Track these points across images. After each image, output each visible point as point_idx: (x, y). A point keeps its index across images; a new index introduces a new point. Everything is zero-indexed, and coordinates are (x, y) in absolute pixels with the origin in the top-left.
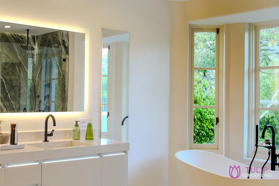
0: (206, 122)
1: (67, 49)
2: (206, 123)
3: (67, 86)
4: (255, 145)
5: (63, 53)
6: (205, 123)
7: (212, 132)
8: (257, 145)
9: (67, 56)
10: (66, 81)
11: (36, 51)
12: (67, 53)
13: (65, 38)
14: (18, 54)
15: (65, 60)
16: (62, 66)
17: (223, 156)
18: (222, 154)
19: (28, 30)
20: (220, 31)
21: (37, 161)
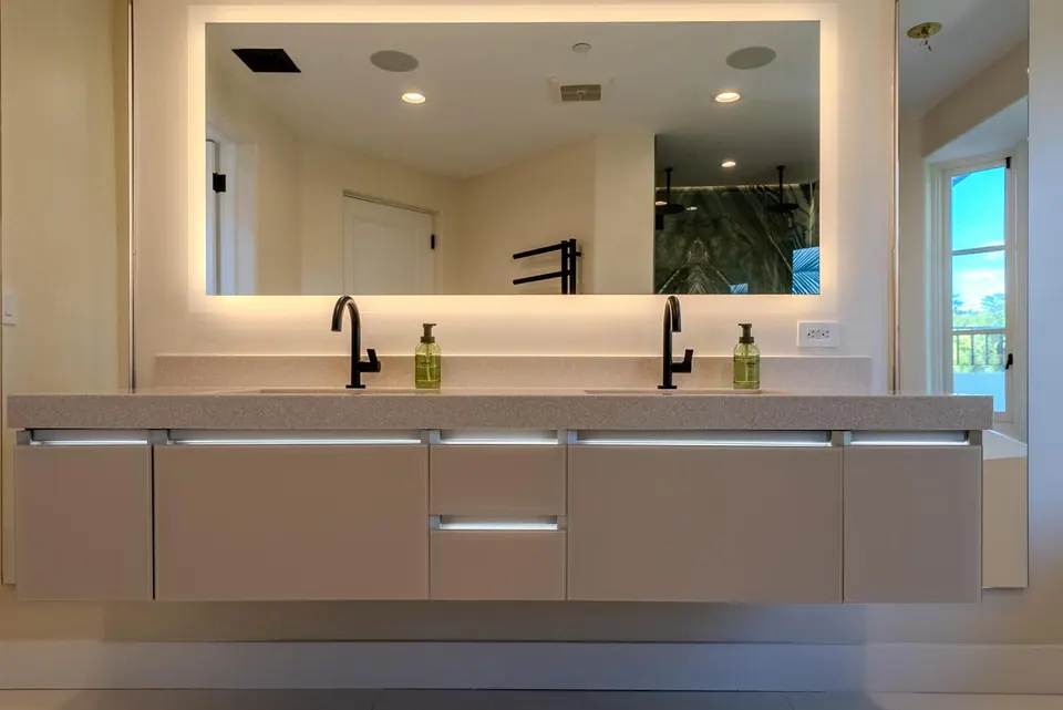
19: (781, 168)
21: (554, 435)
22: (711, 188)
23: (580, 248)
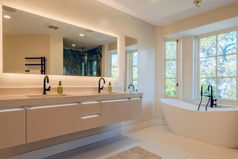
1: (101, 55)
3: (101, 72)
5: (99, 57)
8: (202, 95)
9: (101, 58)
10: (101, 70)
11: (86, 58)
12: (101, 57)
13: (100, 50)
14: (78, 59)
15: (100, 60)
16: (98, 63)
19: (83, 48)
20: (179, 41)
21: (98, 101)
22: (67, 48)
23: (46, 59)
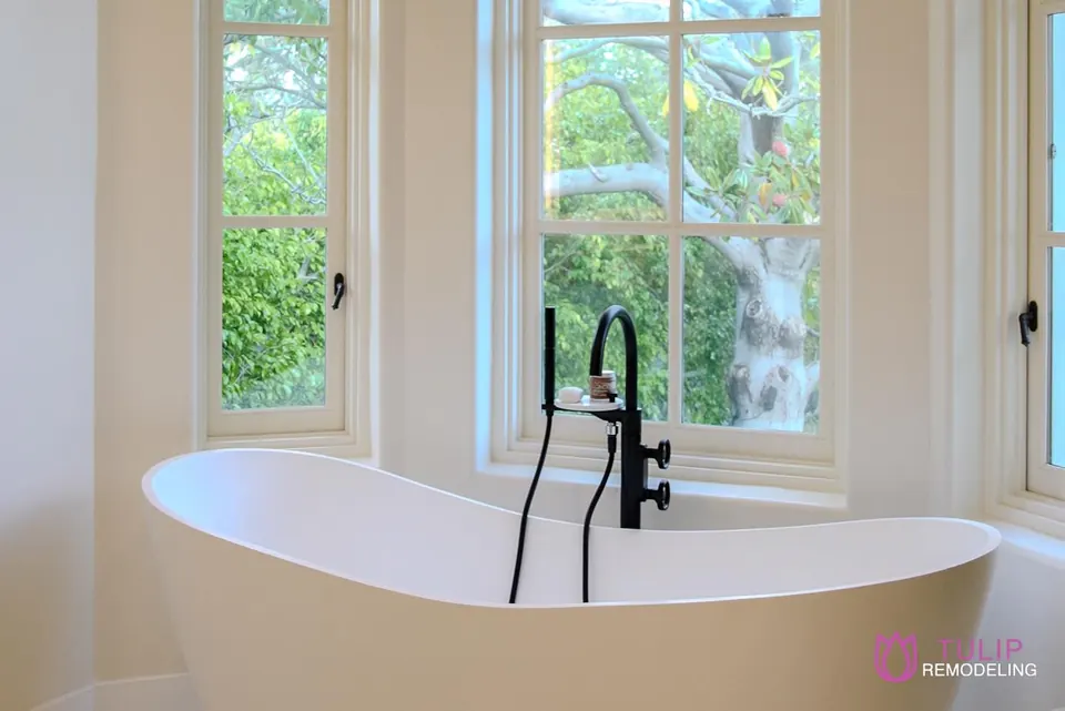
0: (239, 284)
2: (240, 291)
4: (543, 407)
6: (233, 292)
7: (260, 329)
8: (549, 407)
17: (373, 465)
18: (368, 455)
